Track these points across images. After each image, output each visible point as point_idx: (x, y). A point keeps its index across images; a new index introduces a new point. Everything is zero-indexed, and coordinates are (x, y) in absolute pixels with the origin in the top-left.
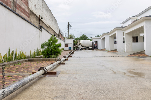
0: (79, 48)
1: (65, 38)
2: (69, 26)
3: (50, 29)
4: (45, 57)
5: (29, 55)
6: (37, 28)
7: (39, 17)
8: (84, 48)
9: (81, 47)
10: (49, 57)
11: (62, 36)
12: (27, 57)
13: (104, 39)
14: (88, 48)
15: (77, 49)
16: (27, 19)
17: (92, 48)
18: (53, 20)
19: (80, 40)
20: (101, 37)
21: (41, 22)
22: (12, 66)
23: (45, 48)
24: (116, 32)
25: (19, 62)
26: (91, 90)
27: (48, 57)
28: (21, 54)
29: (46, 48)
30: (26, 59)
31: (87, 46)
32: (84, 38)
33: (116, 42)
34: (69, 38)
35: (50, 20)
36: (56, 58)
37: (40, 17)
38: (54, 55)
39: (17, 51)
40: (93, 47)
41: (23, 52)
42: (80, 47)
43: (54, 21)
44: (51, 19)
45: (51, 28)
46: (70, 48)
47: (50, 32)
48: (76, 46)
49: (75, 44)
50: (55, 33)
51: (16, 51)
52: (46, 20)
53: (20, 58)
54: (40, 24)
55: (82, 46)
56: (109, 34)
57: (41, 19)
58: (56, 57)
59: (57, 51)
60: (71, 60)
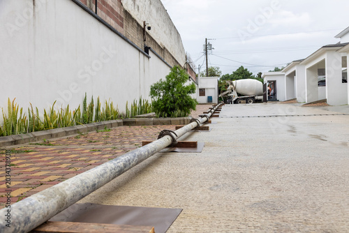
0: (230, 98)
1: (199, 76)
2: (207, 47)
3: (166, 54)
4: (161, 116)
5: (125, 113)
6: (139, 51)
7: (143, 26)
8: (244, 99)
9: (236, 97)
10: (169, 116)
11: (191, 70)
12: (121, 116)
13: (292, 75)
14: (253, 97)
15: (226, 100)
16: (119, 29)
17: (261, 97)
18: (173, 32)
19: (232, 79)
20: (285, 71)
21: (146, 36)
22: (93, 133)
23: (160, 96)
24: (325, 57)
25: (105, 127)
26: (294, 176)
27: (166, 115)
28: (108, 108)
29: (162, 94)
30: (119, 121)
31: (250, 94)
32: (243, 74)
33: (324, 81)
34: (207, 76)
35: (165, 32)
36: (185, 118)
37: (145, 26)
38: (179, 111)
39: (100, 102)
40: (265, 95)
41: (111, 105)
42: (234, 95)
43: (174, 36)
44: (168, 32)
45: (168, 52)
46: (210, 99)
47: (165, 61)
48: (225, 93)
49: (222, 89)
50: (177, 63)
51: (98, 101)
52: (157, 33)
53: (107, 117)
54: (146, 42)
55: (239, 95)
56: (306, 64)
57: (146, 30)
58: (185, 116)
59: (186, 102)
60: (218, 123)
